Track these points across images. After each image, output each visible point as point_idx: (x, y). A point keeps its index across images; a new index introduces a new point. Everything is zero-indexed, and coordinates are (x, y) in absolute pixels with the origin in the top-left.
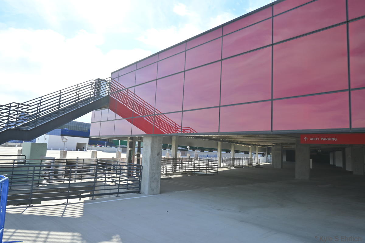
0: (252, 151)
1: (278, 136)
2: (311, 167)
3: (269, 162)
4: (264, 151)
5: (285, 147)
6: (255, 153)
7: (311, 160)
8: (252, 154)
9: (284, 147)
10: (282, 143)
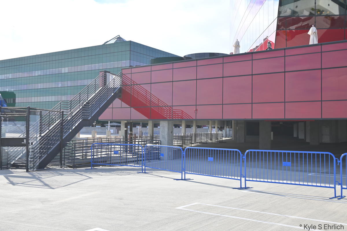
2: (272, 139)
3: (228, 137)
7: (272, 133)
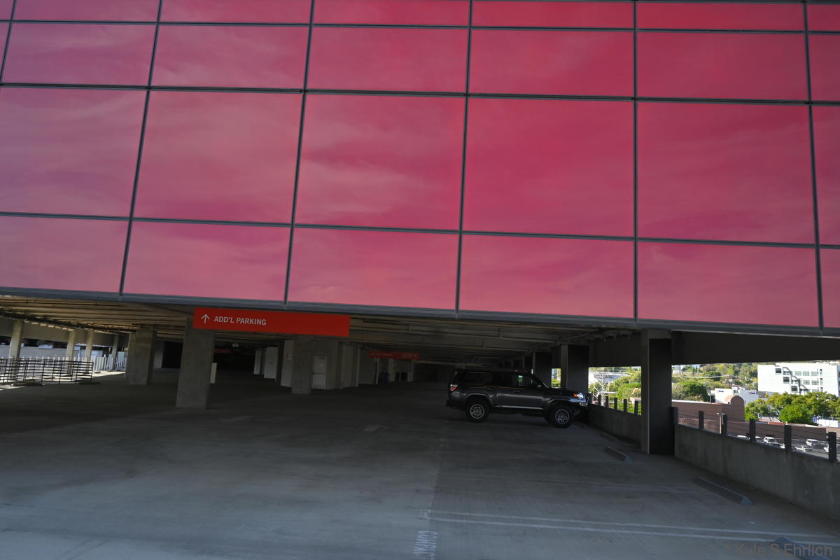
0: (76, 341)
1: (145, 308)
2: (213, 380)
3: (118, 371)
4: (110, 342)
5: (162, 334)
6: (84, 348)
7: (215, 365)
8: (74, 350)
9: (158, 335)
10: (154, 325)
